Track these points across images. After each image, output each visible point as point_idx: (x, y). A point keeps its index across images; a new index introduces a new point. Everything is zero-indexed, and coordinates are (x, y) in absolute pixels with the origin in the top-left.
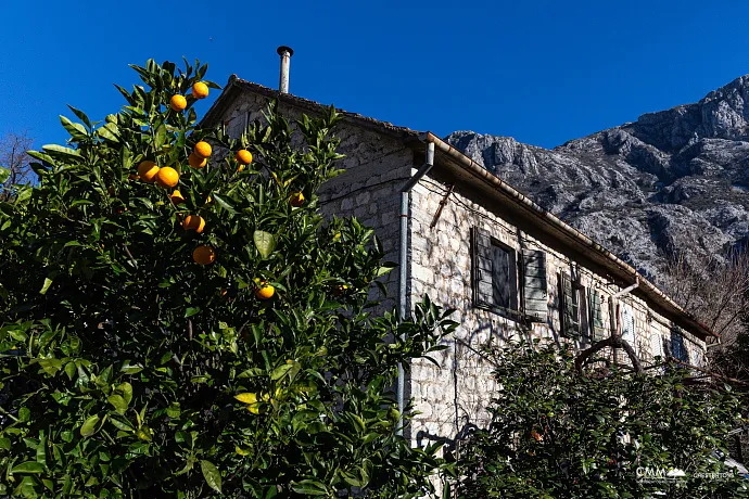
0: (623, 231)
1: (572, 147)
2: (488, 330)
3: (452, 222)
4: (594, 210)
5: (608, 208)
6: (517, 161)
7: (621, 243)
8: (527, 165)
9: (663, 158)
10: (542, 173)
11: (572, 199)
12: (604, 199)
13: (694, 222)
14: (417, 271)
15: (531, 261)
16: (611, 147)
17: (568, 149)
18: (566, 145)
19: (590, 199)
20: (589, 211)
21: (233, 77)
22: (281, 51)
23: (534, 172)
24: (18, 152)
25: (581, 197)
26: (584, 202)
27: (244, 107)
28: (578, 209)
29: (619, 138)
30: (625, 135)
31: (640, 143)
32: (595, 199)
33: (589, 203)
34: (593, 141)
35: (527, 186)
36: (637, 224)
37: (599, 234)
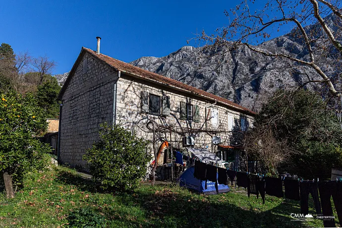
0: (283, 77)
1: (264, 45)
2: (147, 119)
3: (133, 91)
4: (272, 69)
5: (277, 68)
6: (243, 51)
7: (282, 81)
8: (247, 52)
9: (300, 47)
10: (252, 55)
11: (264, 65)
12: (276, 65)
13: (311, 72)
14: (118, 105)
15: (165, 99)
16: (279, 44)
17: (263, 45)
18: (262, 44)
19: (271, 65)
20: (270, 69)
21: (83, 48)
22: (97, 38)
23: (249, 55)
24: (43, 62)
25: (267, 64)
26: (268, 66)
27: (87, 56)
28: (266, 69)
29: (283, 40)
30: (285, 39)
31: (291, 42)
32: (272, 65)
33: (270, 66)
34: (272, 42)
35: (246, 60)
36: (288, 73)
37: (273, 78)
